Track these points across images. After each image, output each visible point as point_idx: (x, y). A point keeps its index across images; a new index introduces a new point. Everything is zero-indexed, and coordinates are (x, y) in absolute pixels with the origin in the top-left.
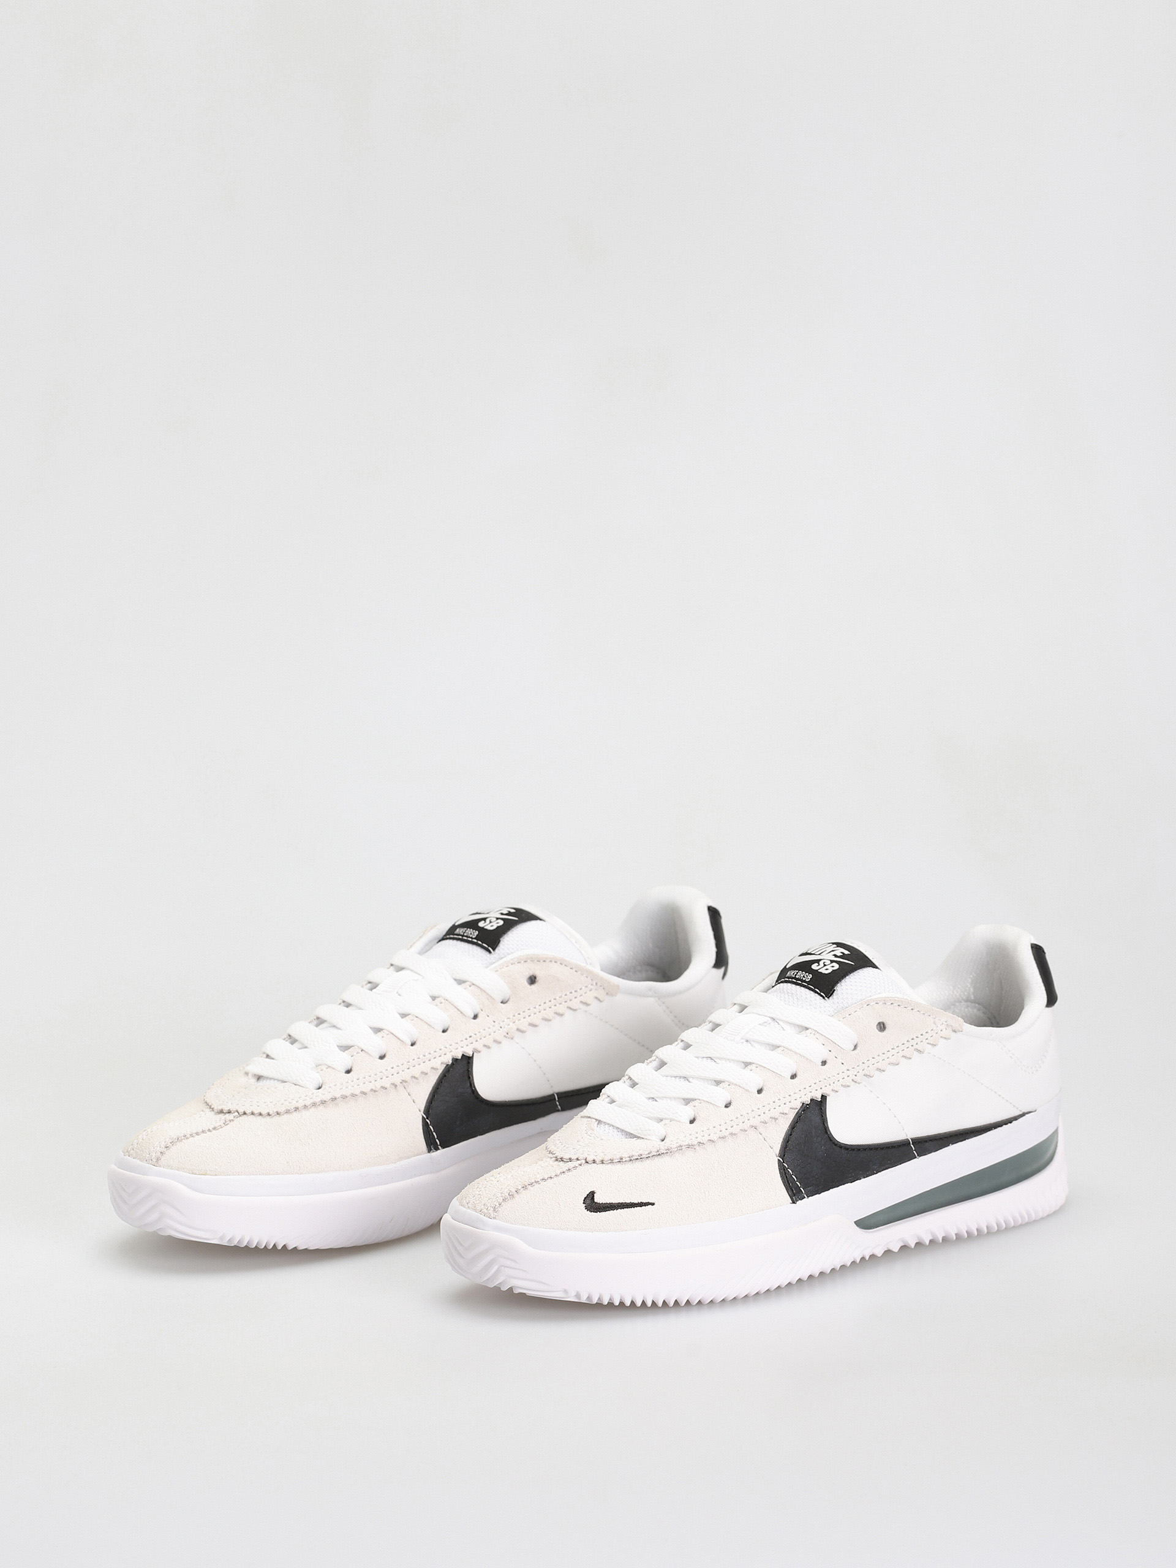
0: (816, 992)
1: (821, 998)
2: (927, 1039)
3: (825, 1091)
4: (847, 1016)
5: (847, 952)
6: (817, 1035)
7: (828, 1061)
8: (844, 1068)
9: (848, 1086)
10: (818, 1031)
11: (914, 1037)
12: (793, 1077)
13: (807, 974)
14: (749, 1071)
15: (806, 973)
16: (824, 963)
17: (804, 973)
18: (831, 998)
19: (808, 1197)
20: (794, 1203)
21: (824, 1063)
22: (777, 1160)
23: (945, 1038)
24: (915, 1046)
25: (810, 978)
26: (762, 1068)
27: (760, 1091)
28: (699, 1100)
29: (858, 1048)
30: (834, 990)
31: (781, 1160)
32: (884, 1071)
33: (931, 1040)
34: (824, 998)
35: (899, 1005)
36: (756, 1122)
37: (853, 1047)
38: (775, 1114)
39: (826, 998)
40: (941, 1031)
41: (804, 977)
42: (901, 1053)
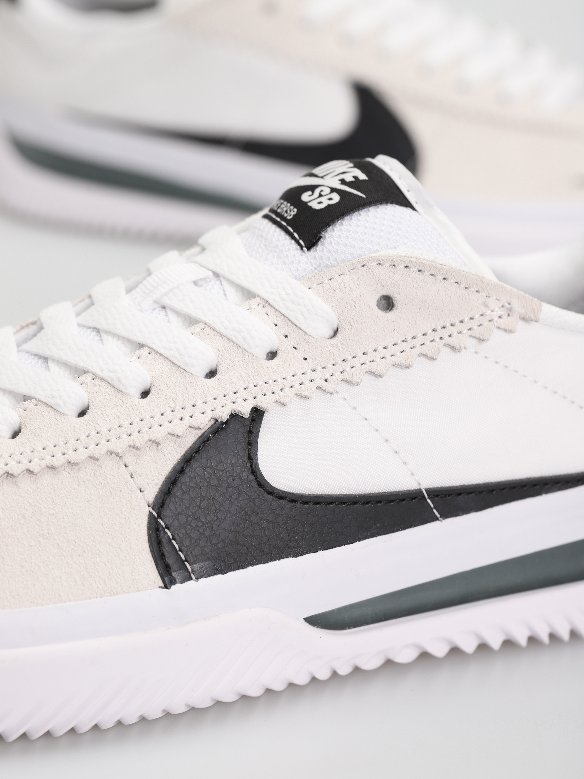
0: (293, 238)
1: (299, 247)
2: (470, 329)
3: (261, 403)
4: (326, 280)
5: (362, 176)
6: (268, 309)
7: (280, 354)
8: (307, 367)
9: (307, 397)
10: (270, 302)
11: (448, 325)
12: (212, 374)
13: (292, 207)
14: (136, 357)
15: (291, 205)
16: (322, 191)
17: (289, 205)
18: (313, 250)
19: (197, 579)
20: (166, 587)
21: (272, 355)
22: (147, 513)
23: (505, 330)
24: (447, 339)
25: (293, 213)
26: (157, 356)
27: (145, 394)
28: (36, 399)
29: (338, 335)
30: (321, 237)
31: (155, 514)
32: (381, 376)
33: (477, 331)
34: (302, 248)
35: (420, 271)
36: (119, 446)
37: (332, 333)
38: (158, 434)
39: (305, 249)
40: (500, 317)
41: (286, 212)
42: (419, 349)
